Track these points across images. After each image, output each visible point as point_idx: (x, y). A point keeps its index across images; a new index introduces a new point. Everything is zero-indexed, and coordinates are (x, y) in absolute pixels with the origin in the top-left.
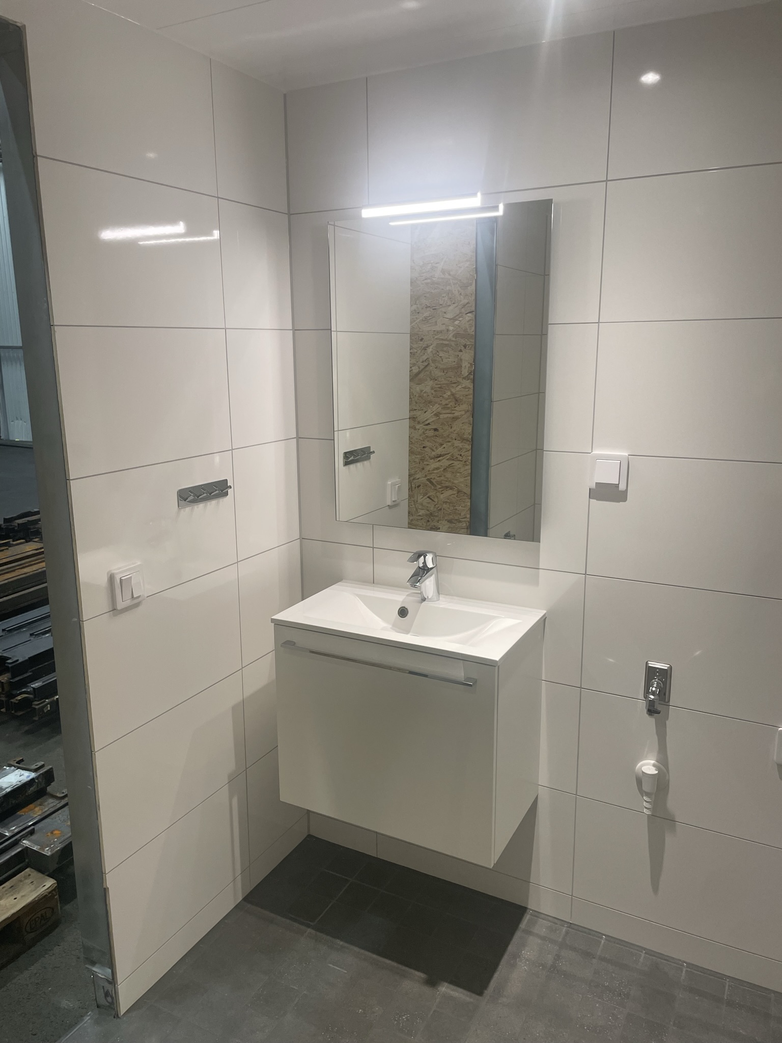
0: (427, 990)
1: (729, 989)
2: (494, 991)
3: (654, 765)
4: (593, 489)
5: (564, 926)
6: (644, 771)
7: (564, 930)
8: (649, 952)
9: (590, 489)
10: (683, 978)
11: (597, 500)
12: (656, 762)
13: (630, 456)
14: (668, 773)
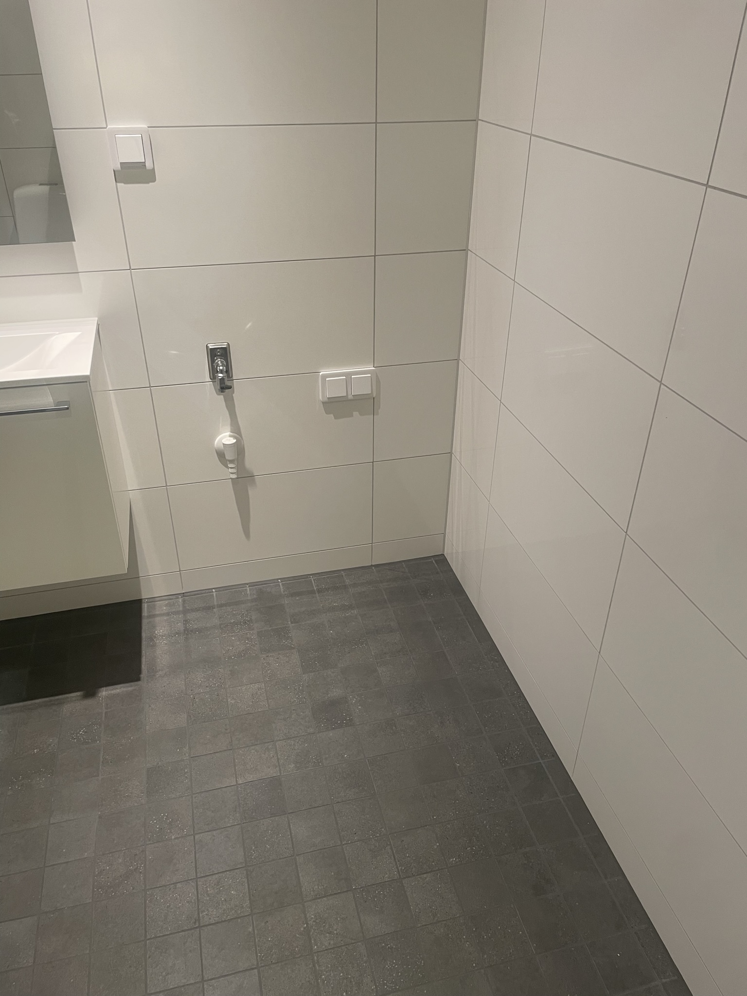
0: (89, 702)
1: (315, 582)
2: (148, 671)
3: (230, 436)
4: (118, 171)
5: (179, 598)
6: (224, 443)
7: (180, 601)
8: (252, 585)
9: (114, 170)
10: (282, 590)
11: (125, 183)
12: (231, 434)
13: (150, 129)
14: (242, 439)
